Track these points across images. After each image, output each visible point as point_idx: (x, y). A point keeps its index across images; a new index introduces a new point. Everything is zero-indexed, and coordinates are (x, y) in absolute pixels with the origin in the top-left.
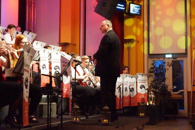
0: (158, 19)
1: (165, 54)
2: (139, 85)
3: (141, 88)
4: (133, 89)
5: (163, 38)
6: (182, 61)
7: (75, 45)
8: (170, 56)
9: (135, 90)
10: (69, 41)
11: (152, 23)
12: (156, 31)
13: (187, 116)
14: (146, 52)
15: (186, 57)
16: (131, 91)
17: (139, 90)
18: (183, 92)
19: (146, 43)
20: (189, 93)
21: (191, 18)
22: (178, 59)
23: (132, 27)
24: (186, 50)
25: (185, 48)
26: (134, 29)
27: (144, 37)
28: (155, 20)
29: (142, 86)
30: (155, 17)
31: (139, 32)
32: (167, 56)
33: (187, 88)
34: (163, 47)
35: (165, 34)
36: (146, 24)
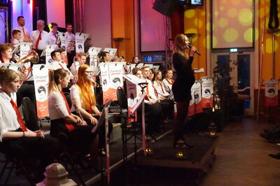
0: (222, 8)
1: (230, 49)
2: (204, 89)
3: (206, 93)
4: (198, 95)
5: (228, 31)
6: (249, 56)
7: (129, 39)
8: (236, 50)
9: (200, 95)
10: (123, 36)
11: (216, 13)
12: (220, 23)
13: (253, 115)
14: (208, 47)
15: (254, 51)
16: (195, 98)
17: (204, 95)
18: (249, 90)
19: (208, 37)
20: (256, 91)
21: (259, 8)
22: (244, 53)
23: (193, 19)
24: (254, 43)
25: (252, 41)
26: (196, 22)
27: (206, 30)
28: (218, 10)
29: (207, 90)
30: (218, 6)
31: (201, 24)
32: (232, 50)
33: (254, 84)
34: (228, 41)
35: (229, 26)
36: (208, 15)
